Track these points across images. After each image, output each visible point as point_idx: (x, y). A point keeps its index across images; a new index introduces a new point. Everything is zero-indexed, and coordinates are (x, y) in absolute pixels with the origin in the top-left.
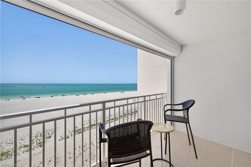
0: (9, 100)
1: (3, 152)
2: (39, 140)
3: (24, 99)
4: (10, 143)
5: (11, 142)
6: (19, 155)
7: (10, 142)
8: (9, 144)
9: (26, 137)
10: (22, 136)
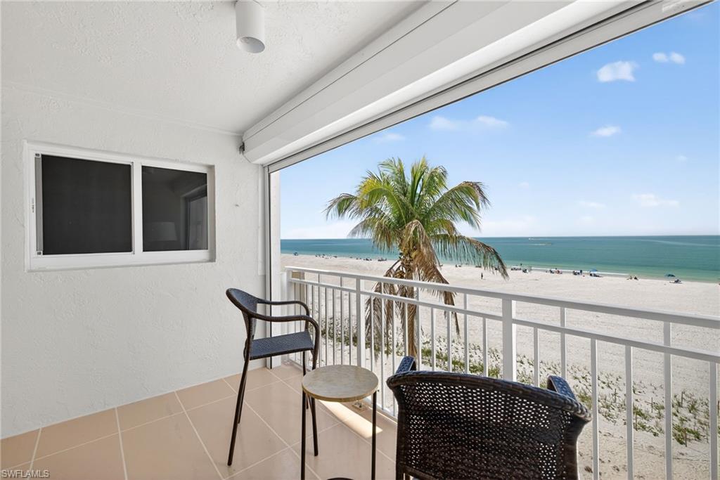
0: (636, 278)
1: (586, 394)
2: (682, 420)
3: (677, 282)
4: (604, 383)
5: (607, 382)
6: (615, 422)
7: (605, 380)
8: (603, 385)
9: (644, 389)
10: (637, 382)
